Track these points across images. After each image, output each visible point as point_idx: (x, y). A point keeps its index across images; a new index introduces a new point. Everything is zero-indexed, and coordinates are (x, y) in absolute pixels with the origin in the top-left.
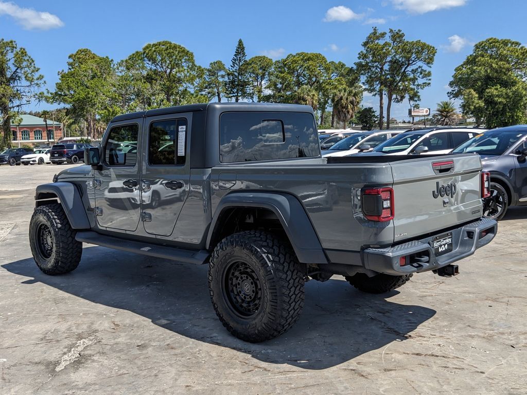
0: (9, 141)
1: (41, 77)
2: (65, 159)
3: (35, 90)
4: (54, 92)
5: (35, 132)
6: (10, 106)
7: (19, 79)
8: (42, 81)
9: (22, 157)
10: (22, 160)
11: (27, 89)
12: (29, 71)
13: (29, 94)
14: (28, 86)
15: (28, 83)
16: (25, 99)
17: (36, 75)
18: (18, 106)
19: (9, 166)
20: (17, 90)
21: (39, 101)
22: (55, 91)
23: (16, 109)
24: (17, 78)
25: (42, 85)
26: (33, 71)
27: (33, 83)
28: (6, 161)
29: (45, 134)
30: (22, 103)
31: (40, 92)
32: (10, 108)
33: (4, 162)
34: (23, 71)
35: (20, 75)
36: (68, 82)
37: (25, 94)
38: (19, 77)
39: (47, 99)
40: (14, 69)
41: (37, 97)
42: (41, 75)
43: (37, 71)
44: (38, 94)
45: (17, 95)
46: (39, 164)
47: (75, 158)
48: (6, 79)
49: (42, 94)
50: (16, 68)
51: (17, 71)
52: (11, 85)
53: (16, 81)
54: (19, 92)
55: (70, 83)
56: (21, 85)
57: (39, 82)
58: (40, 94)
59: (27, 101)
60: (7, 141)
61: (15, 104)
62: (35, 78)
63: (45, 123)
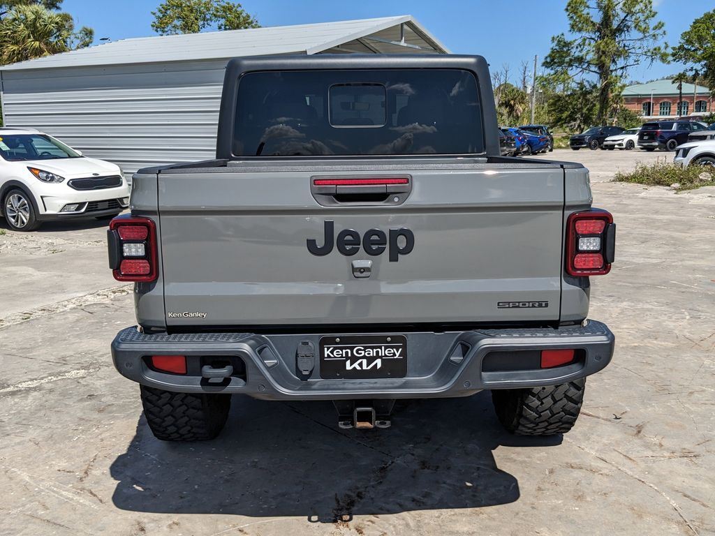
0: (604, 117)
1: (660, 25)
2: (656, 144)
3: (650, 44)
4: (677, 45)
5: (661, 104)
6: (611, 69)
7: (628, 30)
8: (661, 31)
9: (606, 139)
10: (605, 143)
11: (638, 44)
12: (642, 18)
13: (639, 51)
14: (639, 40)
15: (641, 35)
16: (633, 57)
17: (653, 23)
18: (622, 68)
19: (588, 150)
20: (625, 46)
21: (652, 60)
22: (679, 45)
23: (619, 73)
24: (625, 29)
25: (660, 37)
26: (647, 17)
27: (647, 34)
28: (585, 143)
29: (675, 108)
30: (628, 64)
31: (656, 46)
32: (612, 71)
33: (583, 144)
34: (634, 17)
35: (629, 24)
36: (699, 30)
37: (633, 51)
38: (629, 27)
39: (663, 58)
40: (622, 15)
41: (649, 54)
42: (660, 23)
43: (653, 16)
44: (651, 50)
45: (623, 53)
46: (626, 148)
47: (673, 142)
48: (611, 30)
49: (657, 49)
50: (625, 14)
51: (627, 18)
52: (617, 40)
53: (623, 34)
54: (626, 48)
55: (701, 30)
56: (631, 37)
57: (657, 32)
58: (655, 49)
59: (635, 61)
60: (602, 116)
61: (619, 66)
62: (651, 27)
63: (678, 92)
